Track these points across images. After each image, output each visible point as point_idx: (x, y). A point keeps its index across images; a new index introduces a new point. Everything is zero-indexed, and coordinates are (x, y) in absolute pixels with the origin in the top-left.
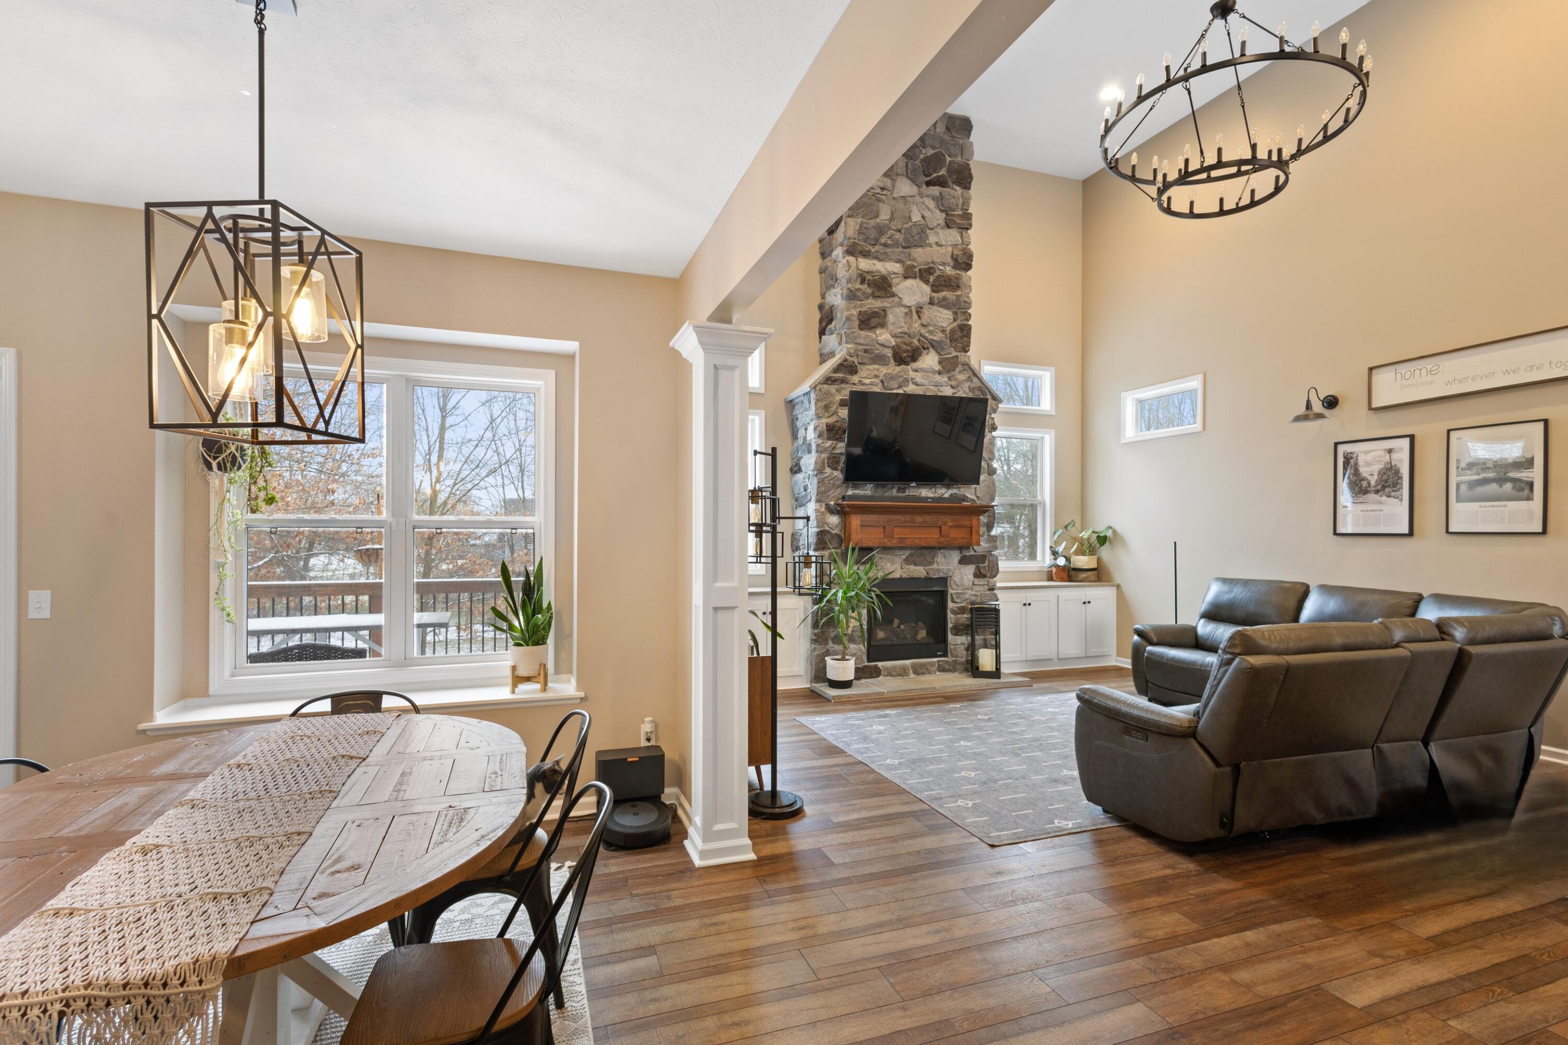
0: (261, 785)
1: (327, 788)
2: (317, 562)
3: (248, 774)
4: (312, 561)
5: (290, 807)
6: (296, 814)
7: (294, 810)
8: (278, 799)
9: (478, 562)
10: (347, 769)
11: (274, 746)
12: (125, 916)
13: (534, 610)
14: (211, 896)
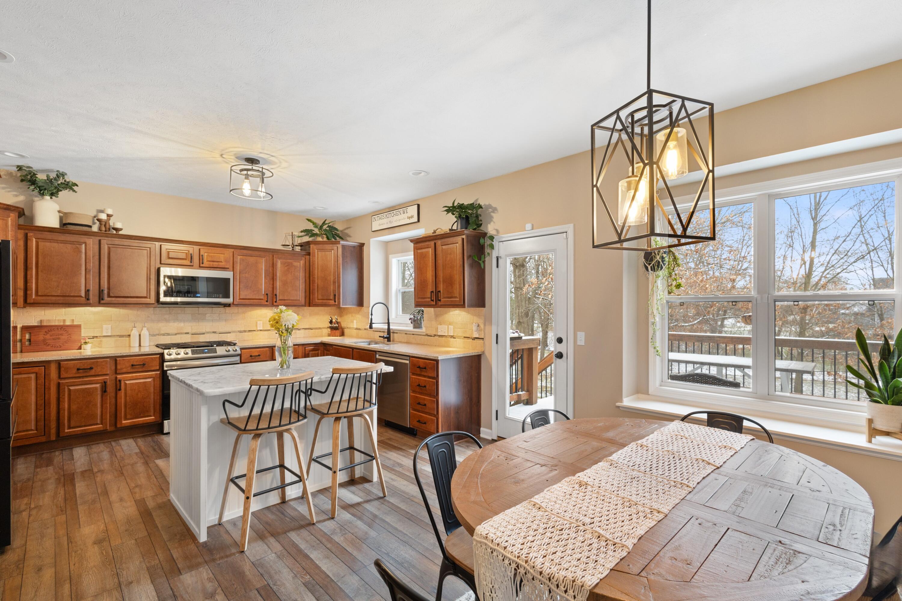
0: (649, 463)
1: (686, 483)
2: (729, 322)
3: (645, 452)
4: (726, 322)
5: (660, 487)
6: (662, 495)
7: (661, 491)
8: (655, 478)
9: (846, 326)
10: (704, 472)
11: (665, 438)
12: (558, 523)
13: (894, 373)
14: (597, 534)
